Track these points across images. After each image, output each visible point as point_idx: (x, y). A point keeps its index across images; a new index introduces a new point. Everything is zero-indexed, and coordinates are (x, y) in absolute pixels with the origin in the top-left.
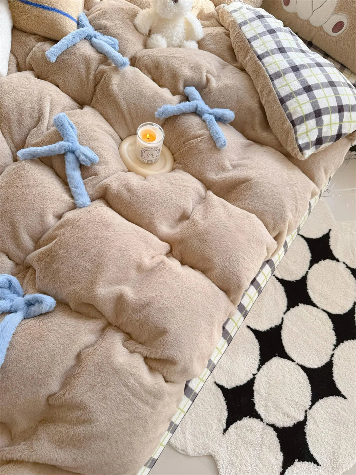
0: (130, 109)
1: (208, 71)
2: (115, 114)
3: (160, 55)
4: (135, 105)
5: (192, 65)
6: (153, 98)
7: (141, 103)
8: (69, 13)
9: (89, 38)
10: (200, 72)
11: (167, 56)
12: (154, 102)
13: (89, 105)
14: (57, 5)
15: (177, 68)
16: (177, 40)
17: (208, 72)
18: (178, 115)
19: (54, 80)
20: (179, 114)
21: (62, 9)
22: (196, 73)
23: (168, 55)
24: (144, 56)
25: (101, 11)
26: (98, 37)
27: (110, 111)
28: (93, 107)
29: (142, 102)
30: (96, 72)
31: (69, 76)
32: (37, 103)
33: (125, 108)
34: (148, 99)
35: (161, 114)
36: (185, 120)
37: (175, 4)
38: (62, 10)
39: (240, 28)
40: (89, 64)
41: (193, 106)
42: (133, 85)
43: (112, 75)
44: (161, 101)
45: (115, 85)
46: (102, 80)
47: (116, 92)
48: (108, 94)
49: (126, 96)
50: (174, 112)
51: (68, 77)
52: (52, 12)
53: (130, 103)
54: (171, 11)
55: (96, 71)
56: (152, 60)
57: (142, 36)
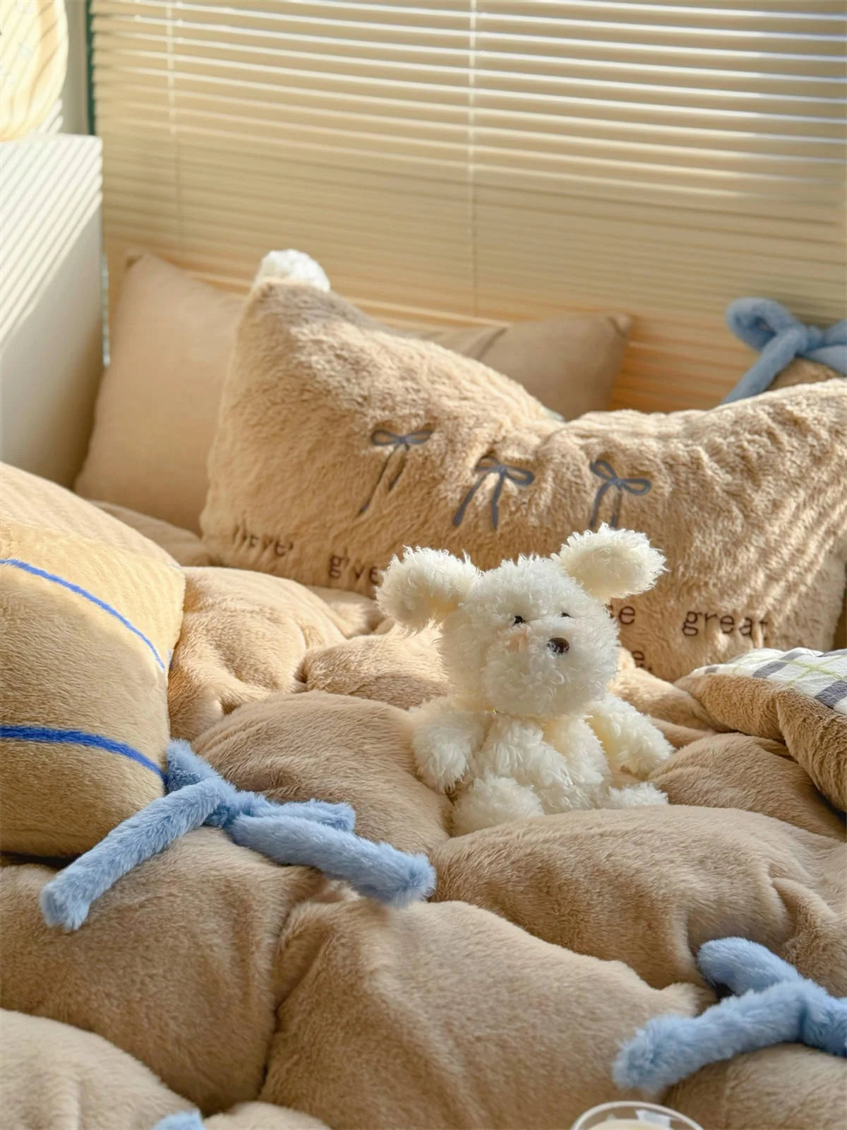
0: (480, 1070)
1: (772, 867)
2: (407, 1111)
3: (542, 836)
4: (503, 1047)
5: (698, 853)
6: (582, 1000)
7: (531, 1033)
8: (132, 744)
9: (224, 818)
10: (746, 874)
11: (576, 838)
12: (587, 1023)
13: (257, 1093)
14: (83, 719)
15: (638, 871)
16: (578, 791)
17: (774, 871)
18: (724, 1064)
19: (74, 1008)
20: (729, 1054)
21: (102, 732)
22: (729, 877)
23: (578, 830)
24: (469, 856)
25: (253, 729)
26: (260, 810)
27: (381, 1100)
28: (280, 1101)
29: (534, 1026)
30: (283, 938)
31: (151, 977)
32: (18, 1107)
33: (456, 1068)
34: (558, 1012)
35: (647, 1065)
36: (771, 1079)
37: (561, 656)
38: (104, 733)
39: (831, 707)
40: (247, 909)
41: (787, 1005)
42: (468, 961)
43: (364, 933)
44: (621, 1013)
45: (388, 975)
46: (317, 964)
47: (400, 1004)
48: (358, 1019)
49: (452, 1013)
50: (710, 1044)
51: (147, 980)
52: (61, 745)
53: (479, 1039)
54: (546, 682)
55: (278, 936)
56: (513, 863)
57: (432, 794)
